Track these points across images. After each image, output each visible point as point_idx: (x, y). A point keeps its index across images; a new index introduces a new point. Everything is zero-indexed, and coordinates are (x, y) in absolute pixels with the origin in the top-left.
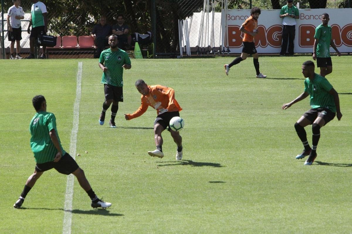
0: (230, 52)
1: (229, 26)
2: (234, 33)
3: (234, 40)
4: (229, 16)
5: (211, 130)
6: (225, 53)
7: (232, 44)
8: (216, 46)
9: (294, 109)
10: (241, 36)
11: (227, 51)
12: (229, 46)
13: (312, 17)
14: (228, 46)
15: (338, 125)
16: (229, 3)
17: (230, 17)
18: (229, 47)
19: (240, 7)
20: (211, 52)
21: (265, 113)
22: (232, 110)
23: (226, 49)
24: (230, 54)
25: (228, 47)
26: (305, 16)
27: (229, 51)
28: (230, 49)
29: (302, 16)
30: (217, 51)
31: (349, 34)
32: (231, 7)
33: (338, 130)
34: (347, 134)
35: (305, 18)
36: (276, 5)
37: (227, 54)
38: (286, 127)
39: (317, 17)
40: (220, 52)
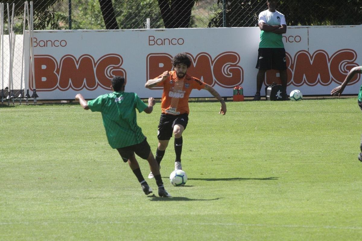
0: (37, 98)
1: (35, 57)
2: (44, 67)
3: (44, 79)
4: (35, 40)
5: (4, 223)
6: (29, 99)
7: (40, 85)
8: (15, 88)
9: (138, 188)
10: (55, 72)
11: (32, 97)
12: (37, 88)
13: (167, 41)
14: (34, 88)
15: (206, 212)
16: (37, 20)
17: (38, 42)
18: (37, 90)
19: (56, 26)
20: (7, 98)
21: (91, 195)
22: (38, 191)
23: (31, 93)
24: (38, 100)
25: (34, 90)
26: (155, 40)
27: (35, 96)
28: (37, 93)
29: (152, 41)
30: (17, 97)
31: (226, 69)
32: (41, 26)
33: (206, 221)
34: (220, 226)
35: (156, 42)
36: (111, 24)
37: (33, 100)
38: (123, 217)
39: (174, 42)
40: (23, 97)
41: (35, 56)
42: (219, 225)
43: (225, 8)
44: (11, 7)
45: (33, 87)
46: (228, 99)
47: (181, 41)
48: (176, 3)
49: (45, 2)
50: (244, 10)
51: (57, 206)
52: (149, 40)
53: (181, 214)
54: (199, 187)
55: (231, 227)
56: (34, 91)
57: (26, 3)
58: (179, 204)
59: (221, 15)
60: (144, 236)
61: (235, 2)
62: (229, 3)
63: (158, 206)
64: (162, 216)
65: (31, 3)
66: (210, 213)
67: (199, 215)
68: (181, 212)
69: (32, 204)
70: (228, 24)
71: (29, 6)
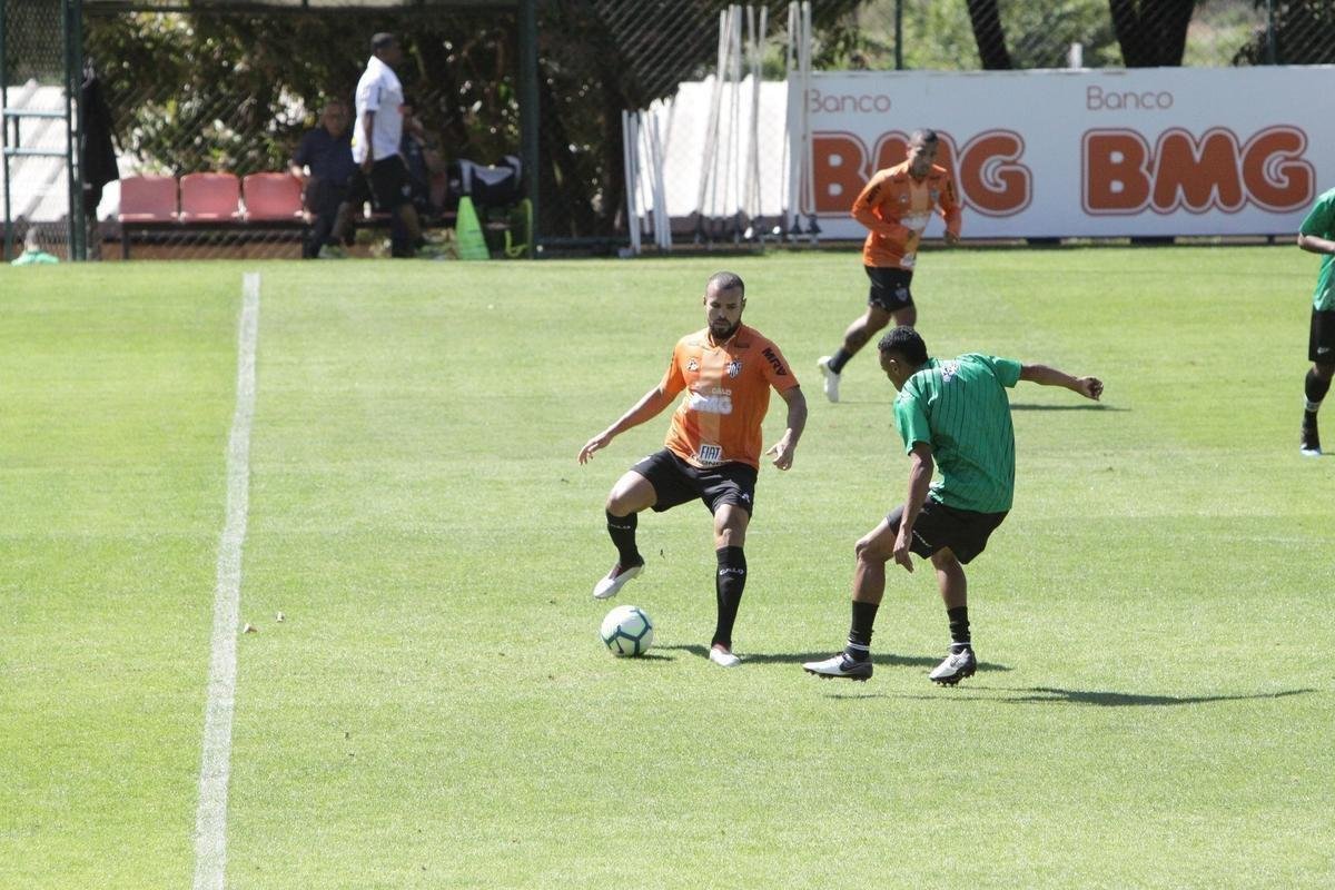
0: (820, 236)
1: (814, 136)
2: (835, 160)
3: (834, 189)
4: (815, 95)
6: (800, 237)
7: (826, 203)
8: (766, 212)
9: (1068, 450)
10: (862, 173)
11: (807, 232)
12: (818, 210)
13: (1131, 100)
14: (812, 210)
16: (816, 48)
17: (821, 100)
18: (818, 214)
19: (858, 62)
20: (748, 235)
23: (804, 224)
24: (821, 240)
25: (813, 215)
26: (1103, 97)
27: (815, 229)
28: (819, 222)
29: (1095, 98)
30: (770, 232)
31: (1273, 166)
32: (824, 61)
33: (1235, 532)
34: (1270, 545)
35: (1104, 102)
36: (995, 56)
37: (807, 241)
38: (1036, 521)
39: (1149, 101)
40: (783, 233)
41: (815, 133)
42: (1269, 541)
43: (1272, 18)
44: (757, 17)
45: (808, 205)
46: (1277, 240)
47: (1164, 100)
48: (1155, 8)
49: (837, 5)
50: (1320, 23)
51: (875, 491)
52: (1089, 97)
53: (1175, 514)
54: (1216, 449)
55: (1297, 548)
56: (813, 218)
57: (793, 6)
58: (1169, 492)
59: (1262, 37)
60: (1088, 566)
61: (1298, 5)
62: (1285, 8)
63: (1119, 495)
64: (1130, 518)
65: (806, 6)
66: (1245, 511)
67: (1218, 518)
68: (1175, 508)
69: (818, 487)
70: (1282, 60)
71: (802, 14)
